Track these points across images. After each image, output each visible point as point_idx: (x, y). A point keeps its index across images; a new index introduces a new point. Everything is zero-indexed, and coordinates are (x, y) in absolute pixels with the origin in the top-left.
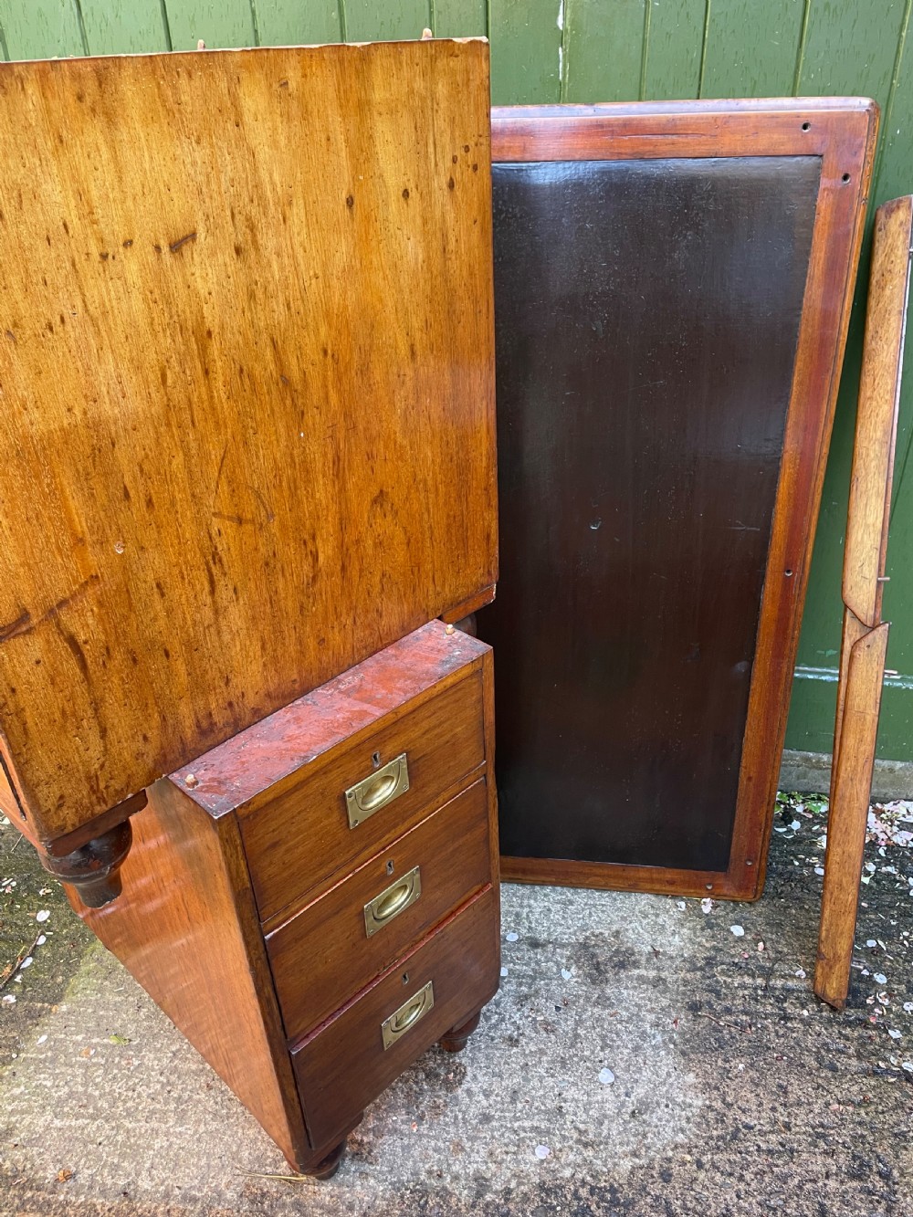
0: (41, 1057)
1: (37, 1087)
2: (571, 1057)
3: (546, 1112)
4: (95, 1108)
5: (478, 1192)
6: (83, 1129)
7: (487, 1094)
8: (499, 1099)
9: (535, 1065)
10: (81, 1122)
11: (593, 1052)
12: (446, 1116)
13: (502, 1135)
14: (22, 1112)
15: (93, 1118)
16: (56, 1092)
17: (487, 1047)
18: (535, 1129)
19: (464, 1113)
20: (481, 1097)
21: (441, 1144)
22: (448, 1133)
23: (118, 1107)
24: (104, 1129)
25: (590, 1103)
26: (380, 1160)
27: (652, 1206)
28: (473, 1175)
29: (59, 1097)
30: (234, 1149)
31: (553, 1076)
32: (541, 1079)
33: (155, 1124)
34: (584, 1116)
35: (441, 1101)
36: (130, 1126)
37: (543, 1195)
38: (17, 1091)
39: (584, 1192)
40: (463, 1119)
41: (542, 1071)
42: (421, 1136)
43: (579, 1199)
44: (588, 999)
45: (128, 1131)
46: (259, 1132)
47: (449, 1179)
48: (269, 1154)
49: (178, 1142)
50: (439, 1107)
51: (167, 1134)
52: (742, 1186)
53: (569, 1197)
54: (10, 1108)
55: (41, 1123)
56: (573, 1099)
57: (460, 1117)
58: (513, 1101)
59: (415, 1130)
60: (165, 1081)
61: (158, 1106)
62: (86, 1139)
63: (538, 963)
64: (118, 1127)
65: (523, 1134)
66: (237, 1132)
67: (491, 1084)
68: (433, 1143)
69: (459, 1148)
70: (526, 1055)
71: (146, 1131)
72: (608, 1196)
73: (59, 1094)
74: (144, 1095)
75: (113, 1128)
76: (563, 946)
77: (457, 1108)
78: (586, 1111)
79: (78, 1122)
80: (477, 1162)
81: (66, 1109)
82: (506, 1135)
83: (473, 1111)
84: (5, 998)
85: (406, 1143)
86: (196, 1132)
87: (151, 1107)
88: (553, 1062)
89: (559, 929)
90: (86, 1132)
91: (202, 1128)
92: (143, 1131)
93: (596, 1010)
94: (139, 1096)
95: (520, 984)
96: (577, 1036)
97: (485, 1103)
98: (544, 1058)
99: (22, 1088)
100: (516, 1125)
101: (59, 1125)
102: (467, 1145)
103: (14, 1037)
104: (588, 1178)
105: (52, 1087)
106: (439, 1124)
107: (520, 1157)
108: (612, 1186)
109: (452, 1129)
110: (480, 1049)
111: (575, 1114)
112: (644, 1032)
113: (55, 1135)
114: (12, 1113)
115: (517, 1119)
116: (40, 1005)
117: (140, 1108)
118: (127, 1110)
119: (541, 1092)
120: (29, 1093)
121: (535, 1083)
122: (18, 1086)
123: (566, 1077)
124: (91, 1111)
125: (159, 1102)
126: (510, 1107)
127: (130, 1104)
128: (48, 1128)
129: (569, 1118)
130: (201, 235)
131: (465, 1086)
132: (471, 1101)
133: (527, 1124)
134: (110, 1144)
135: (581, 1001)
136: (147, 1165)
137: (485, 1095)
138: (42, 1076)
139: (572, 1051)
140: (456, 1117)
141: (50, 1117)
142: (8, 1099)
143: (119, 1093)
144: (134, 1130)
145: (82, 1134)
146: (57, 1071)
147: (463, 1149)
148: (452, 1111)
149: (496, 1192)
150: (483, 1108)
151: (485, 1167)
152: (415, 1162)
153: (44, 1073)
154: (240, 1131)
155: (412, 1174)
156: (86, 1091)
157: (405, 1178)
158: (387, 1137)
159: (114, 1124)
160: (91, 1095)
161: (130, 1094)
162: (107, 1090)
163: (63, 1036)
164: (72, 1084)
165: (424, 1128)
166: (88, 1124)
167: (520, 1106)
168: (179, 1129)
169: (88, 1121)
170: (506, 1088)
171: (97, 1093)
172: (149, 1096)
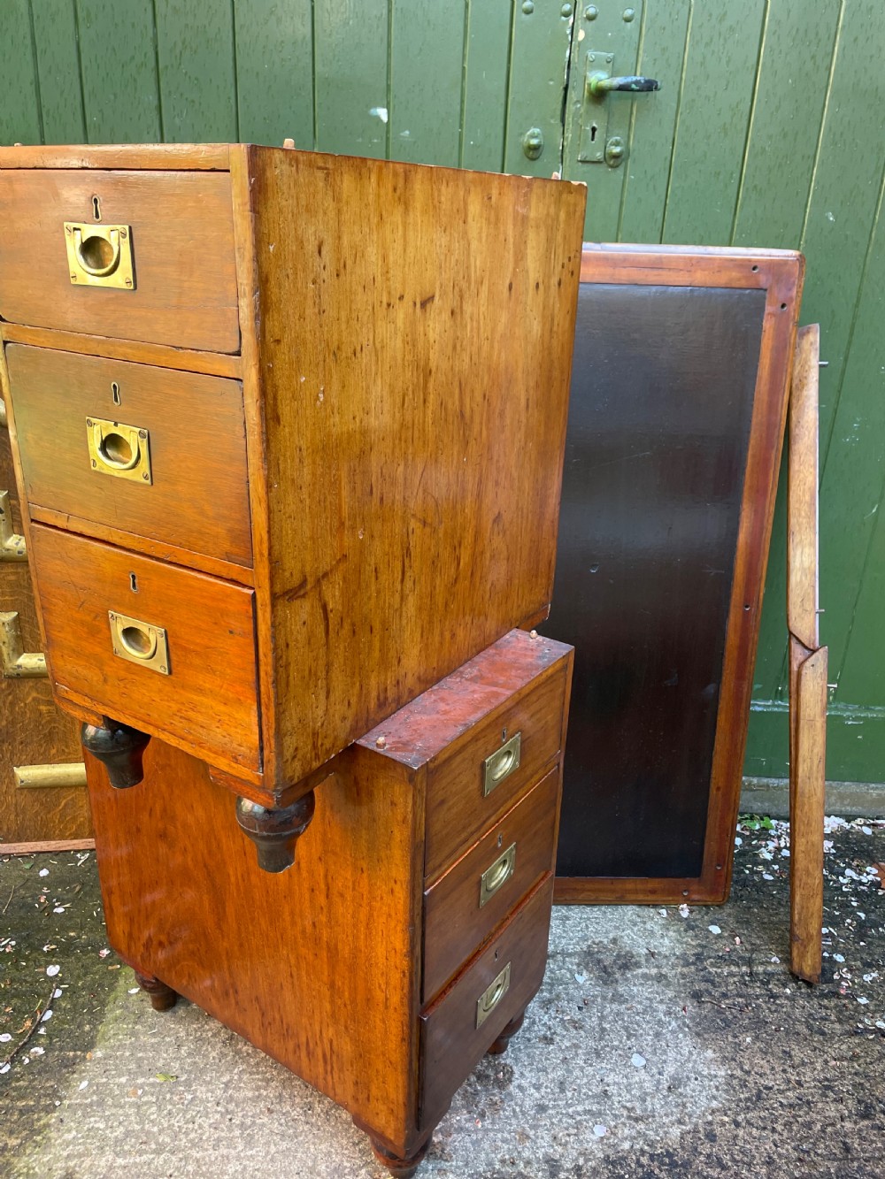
0: (86, 1102)
1: (89, 1130)
2: (603, 1048)
3: (594, 1096)
4: (157, 1143)
5: (551, 1173)
6: (149, 1164)
7: (537, 1087)
8: (549, 1090)
9: (573, 1058)
10: (145, 1158)
11: (621, 1042)
12: (504, 1110)
13: (560, 1121)
14: (80, 1155)
15: (158, 1152)
16: (111, 1133)
17: (526, 1047)
18: (587, 1112)
19: (521, 1106)
20: (533, 1091)
21: (506, 1135)
22: (511, 1125)
23: (181, 1140)
24: (171, 1161)
25: (630, 1085)
26: (454, 1156)
27: (706, 1163)
28: (543, 1158)
29: (116, 1137)
30: (310, 1164)
31: (591, 1065)
32: (582, 1069)
33: (225, 1151)
34: (628, 1097)
35: (496, 1098)
36: (198, 1156)
37: (610, 1167)
38: (68, 1137)
39: (644, 1160)
40: (521, 1111)
41: (581, 1063)
42: (486, 1131)
43: (642, 1166)
44: (604, 998)
45: (198, 1161)
46: (331, 1146)
47: (522, 1165)
48: (346, 1164)
49: (252, 1164)
50: (496, 1104)
51: (238, 1158)
52: (776, 1137)
53: (633, 1165)
54: (65, 1154)
55: (103, 1163)
56: (615, 1083)
57: (518, 1109)
58: (563, 1090)
59: (480, 1126)
60: (223, 1110)
61: (223, 1134)
62: (155, 1173)
64: (186, 1158)
65: (578, 1118)
66: (308, 1148)
67: (538, 1079)
68: (499, 1135)
69: (524, 1136)
70: (563, 1051)
71: (216, 1158)
72: (667, 1160)
73: (115, 1134)
74: (206, 1125)
75: (181, 1160)
76: (570, 955)
77: (513, 1103)
78: (628, 1091)
79: (142, 1158)
80: (544, 1147)
81: (126, 1148)
82: (564, 1120)
83: (528, 1103)
84: (32, 1050)
85: (475, 1138)
86: (268, 1153)
87: (216, 1136)
88: (588, 1054)
89: (564, 941)
90: (152, 1166)
91: (273, 1149)
92: (213, 1159)
93: (613, 1006)
94: (200, 1127)
96: (603, 1030)
97: (537, 1095)
98: (580, 1051)
99: (74, 1133)
100: (570, 1110)
101: (123, 1163)
102: (531, 1133)
103: (52, 1087)
104: (646, 1148)
105: (107, 1128)
106: (500, 1118)
107: (581, 1137)
108: (667, 1151)
109: (514, 1121)
110: (520, 1050)
111: (620, 1095)
112: (660, 1020)
113: (121, 1173)
115: (570, 1106)
116: (71, 1054)
117: (204, 1138)
118: (191, 1141)
119: (585, 1080)
120: (83, 1137)
121: (577, 1073)
122: (69, 1131)
123: (604, 1065)
124: (153, 1146)
125: (223, 1130)
126: (561, 1095)
127: (192, 1135)
128: (111, 1168)
129: (616, 1099)
130: (437, 298)
131: (516, 1083)
132: (524, 1095)
133: (580, 1108)
134: (182, 1174)
135: (599, 1000)
137: (536, 1089)
138: (92, 1119)
139: (603, 1043)
140: (514, 1111)
141: (111, 1158)
142: (60, 1145)
143: (179, 1127)
144: (204, 1158)
145: (149, 1168)
146: (107, 1113)
147: (528, 1137)
148: (509, 1106)
149: (568, 1170)
150: (537, 1099)
151: (552, 1150)
152: (487, 1154)
153: (94, 1116)
154: (312, 1147)
155: (486, 1165)
156: (143, 1129)
157: (481, 1169)
158: (455, 1135)
159: (181, 1156)
160: (148, 1133)
161: (191, 1126)
162: (166, 1125)
163: (105, 1080)
164: (126, 1123)
165: (487, 1123)
166: (153, 1159)
167: (569, 1094)
168: (249, 1153)
169: (152, 1156)
170: (553, 1080)
171: (155, 1129)
172: (210, 1126)
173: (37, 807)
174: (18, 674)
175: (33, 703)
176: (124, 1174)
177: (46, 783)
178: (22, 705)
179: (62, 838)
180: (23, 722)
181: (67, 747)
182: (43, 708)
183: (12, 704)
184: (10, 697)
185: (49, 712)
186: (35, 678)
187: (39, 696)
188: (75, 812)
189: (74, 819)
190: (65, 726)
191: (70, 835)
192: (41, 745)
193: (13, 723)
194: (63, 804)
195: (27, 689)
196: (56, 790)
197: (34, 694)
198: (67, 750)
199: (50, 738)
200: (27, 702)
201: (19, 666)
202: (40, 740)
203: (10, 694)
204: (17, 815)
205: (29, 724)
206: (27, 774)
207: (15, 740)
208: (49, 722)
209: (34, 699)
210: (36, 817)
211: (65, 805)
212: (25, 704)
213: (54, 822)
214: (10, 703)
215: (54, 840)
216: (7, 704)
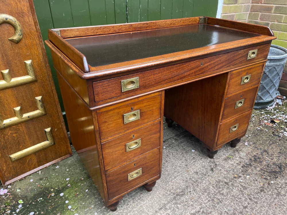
3: (192, 159)
4: (125, 213)
9: (184, 155)
18: (194, 162)
28: (194, 172)
32: (187, 156)
33: (140, 205)
36: (136, 209)
41: (186, 155)
44: (180, 144)
51: (144, 205)
56: (194, 155)
58: (187, 161)
61: (137, 203)
63: (168, 143)
75: (133, 212)
76: (168, 140)
78: (197, 155)
80: (192, 171)
83: (184, 166)
86: (148, 200)
94: (131, 204)
95: (169, 147)
96: (184, 148)
102: (189, 170)
117: (133, 206)
127: (130, 207)
133: (192, 162)
136: (147, 211)
139: (186, 150)
147: (189, 171)
156: (119, 212)
159: (132, 212)
161: (128, 206)
162: (123, 209)
167: (189, 161)
168: (145, 202)
170: (184, 160)
171: (121, 211)
172: (132, 203)
173: (20, 165)
174: (4, 127)
175: (11, 135)
177: (22, 156)
178: (7, 136)
179: (30, 170)
180: (9, 141)
181: (25, 144)
182: (14, 135)
183: (4, 137)
184: (3, 135)
185: (17, 135)
186: (9, 127)
187: (12, 132)
188: (32, 162)
189: (32, 164)
190: (23, 138)
191: (32, 168)
192: (16, 146)
193: (6, 143)
194: (28, 161)
195: (7, 131)
196: (25, 158)
197: (10, 132)
198: (25, 145)
199: (19, 143)
200: (9, 135)
201: (4, 124)
202: (16, 145)
203: (2, 134)
204: (14, 169)
205: (11, 141)
206: (14, 156)
207: (7, 147)
208: (17, 139)
209: (11, 133)
210: (20, 168)
211: (29, 161)
212: (8, 136)
213: (26, 167)
214: (3, 137)
215: (28, 172)
216: (2, 138)
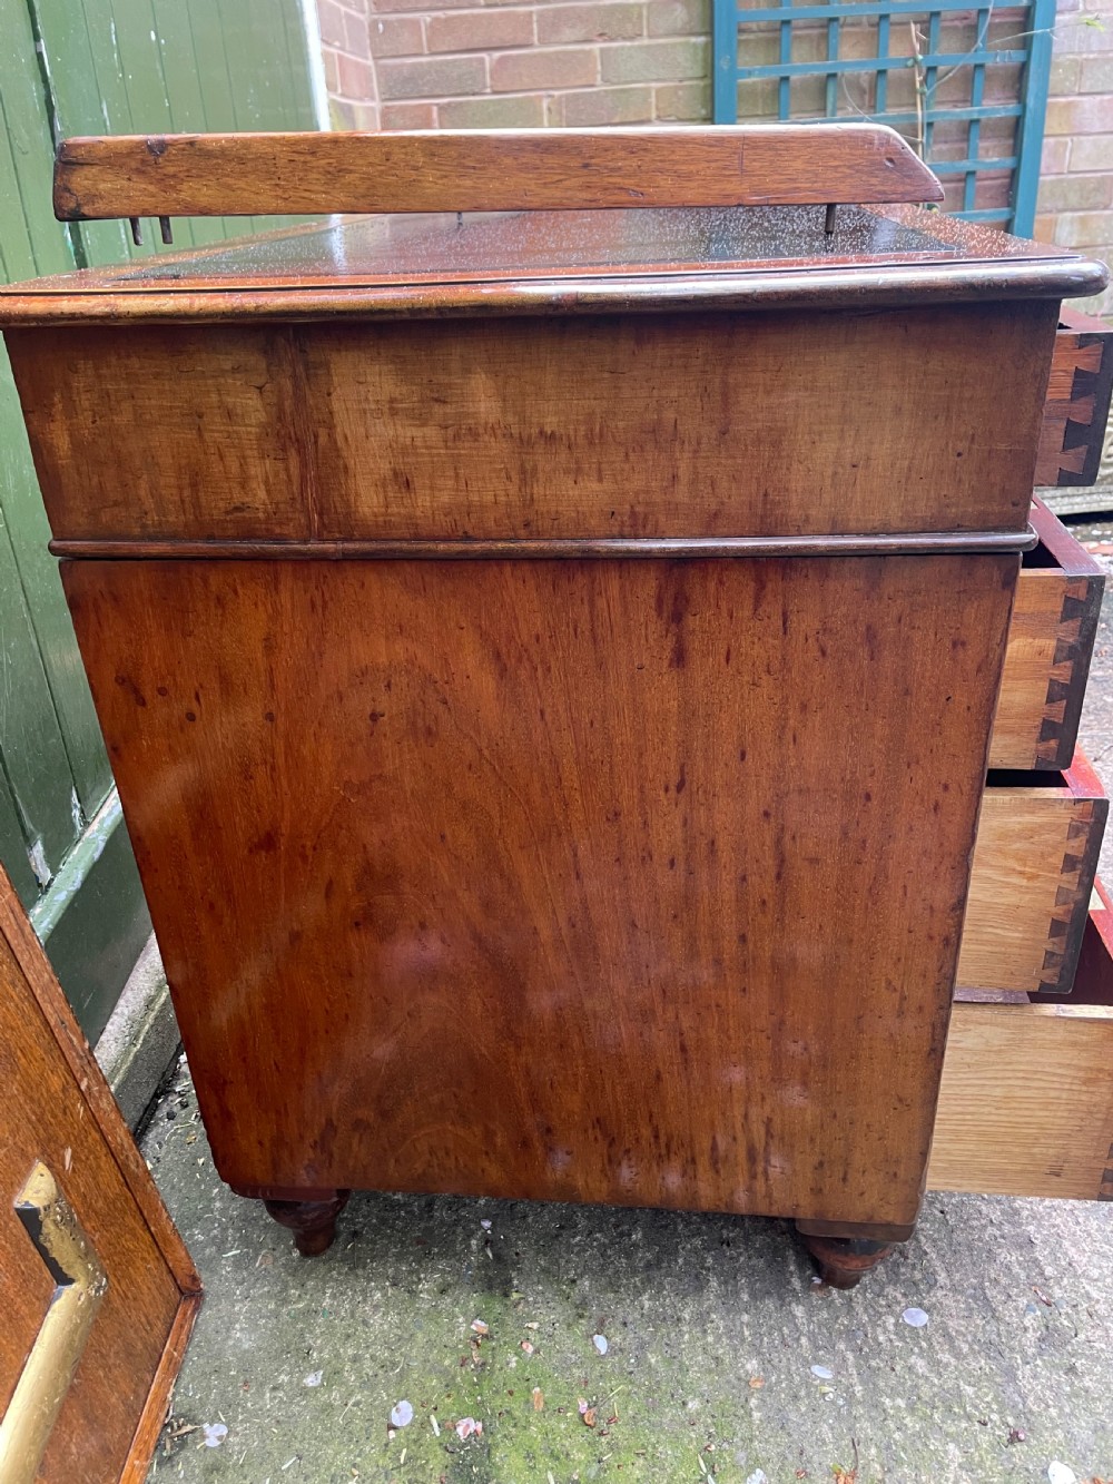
1: (902, 1338)
6: (934, 1241)
16: (899, 1303)
73: (899, 1296)
79: (928, 1250)
99: (913, 1360)
101: (944, 1275)
114: (958, 1355)
122: (910, 1369)
128: (954, 1289)
138: (881, 1338)
142: (940, 1375)
145: (941, 1240)
153: (875, 1339)
163: (804, 1340)
166: (925, 1236)
169: (922, 1239)
176: (958, 1272)
